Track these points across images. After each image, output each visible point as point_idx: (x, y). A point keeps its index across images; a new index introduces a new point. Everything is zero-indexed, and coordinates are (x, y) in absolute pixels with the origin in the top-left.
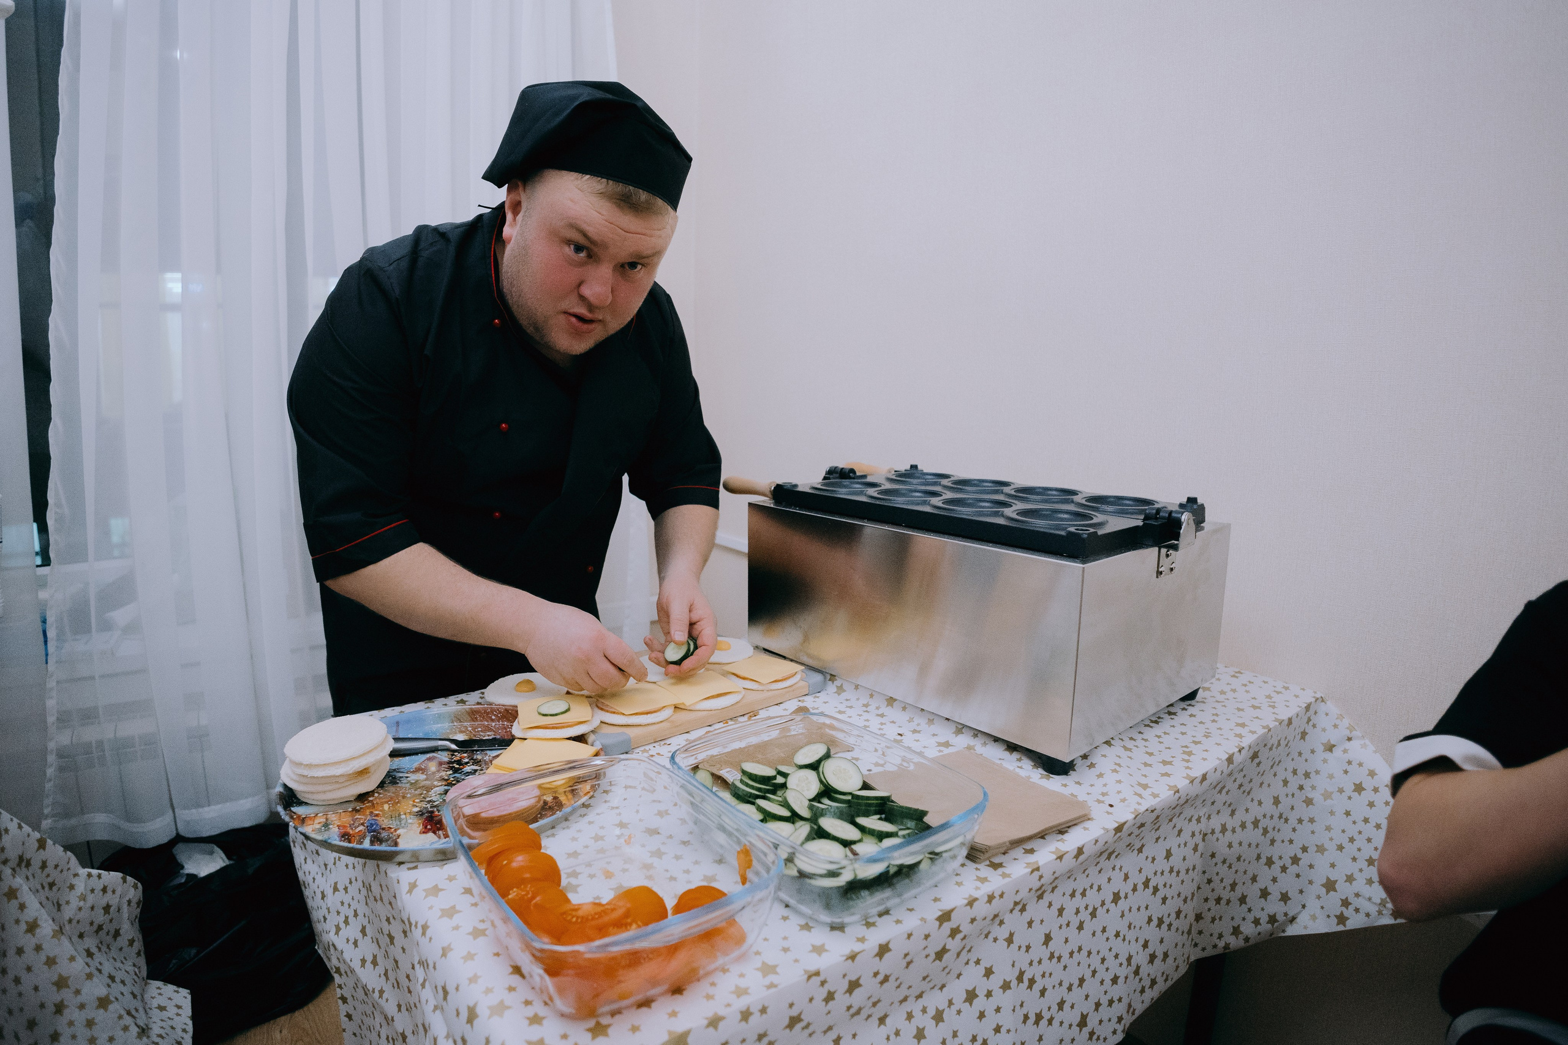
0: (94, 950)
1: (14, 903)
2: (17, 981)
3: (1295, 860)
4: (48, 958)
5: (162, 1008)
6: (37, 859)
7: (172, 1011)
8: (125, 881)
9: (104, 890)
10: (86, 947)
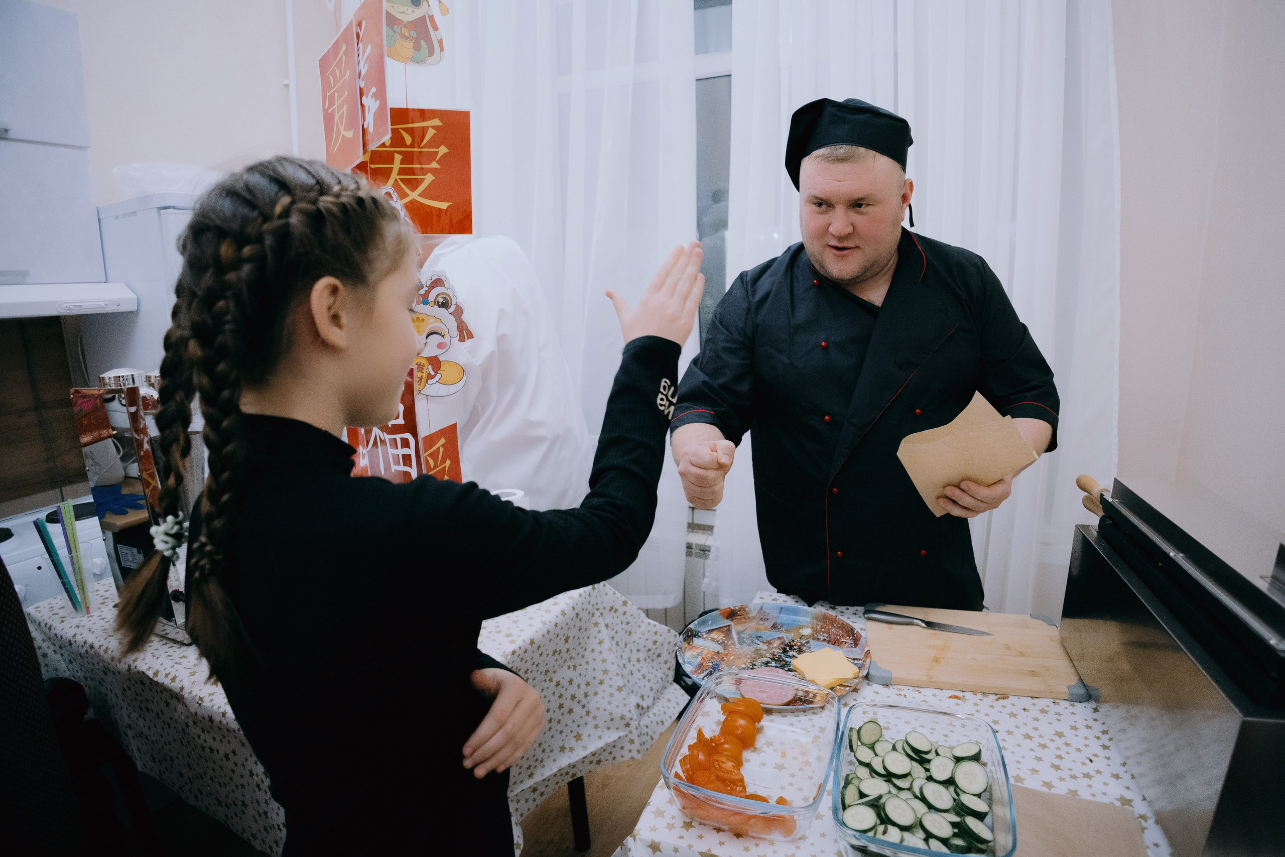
0: (642, 659)
1: (596, 629)
2: (587, 663)
4: (604, 659)
5: (669, 700)
6: (621, 610)
7: (673, 704)
8: (669, 631)
9: (656, 633)
10: (638, 657)
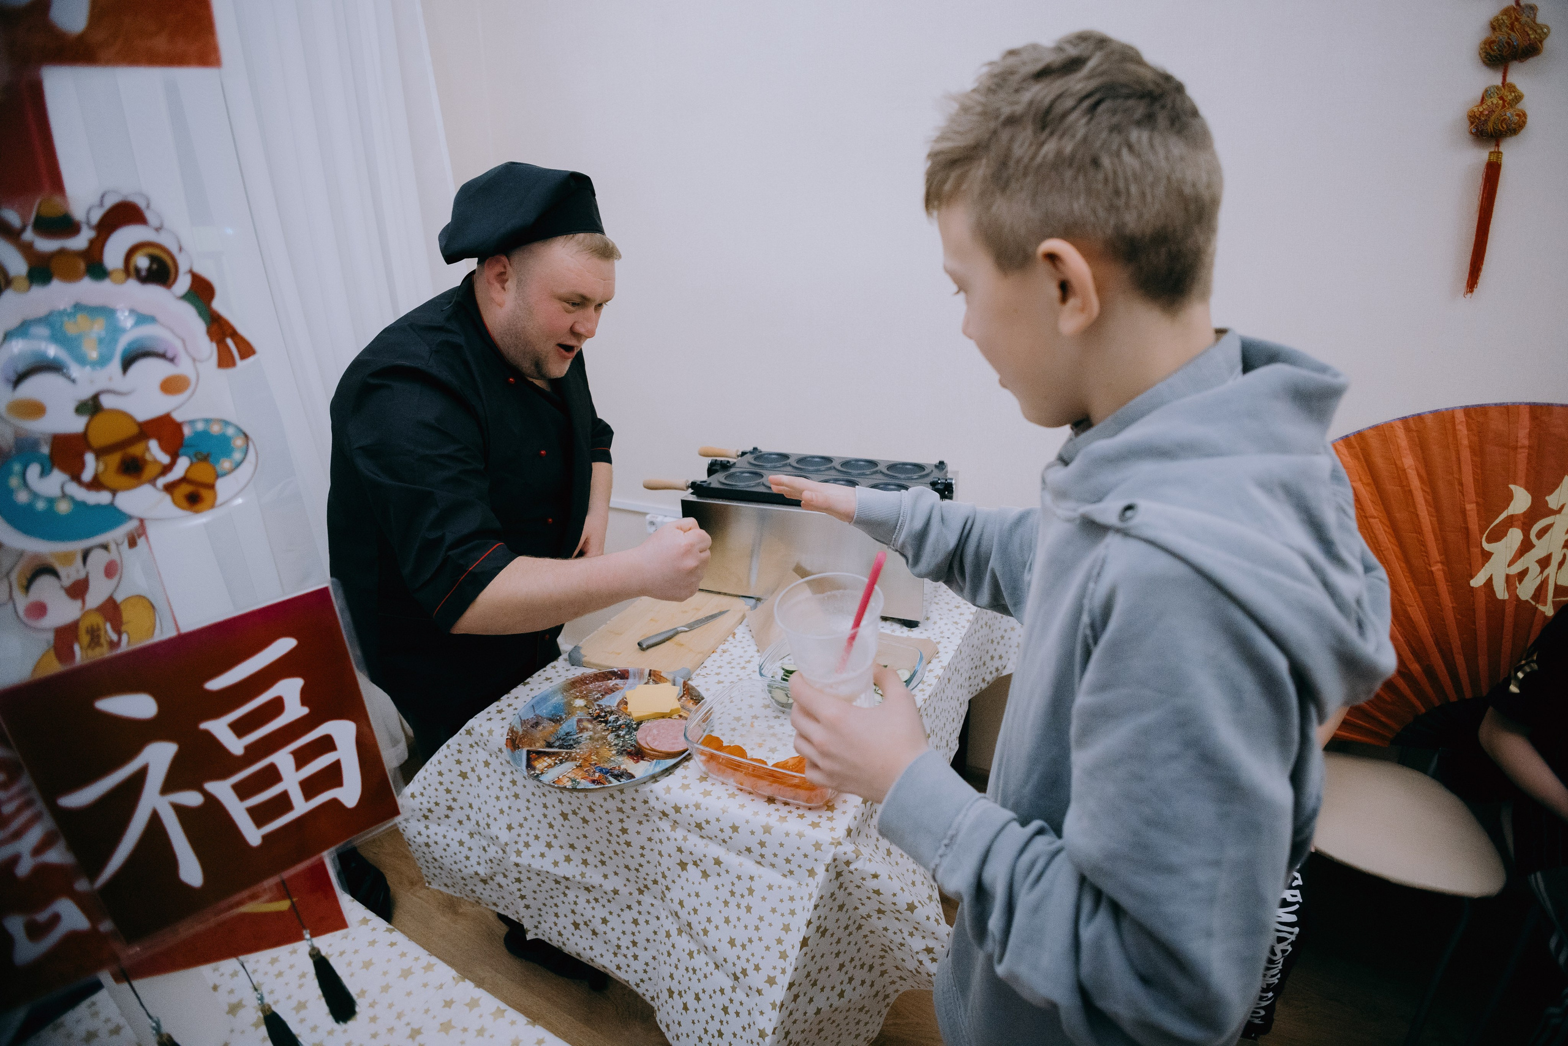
3: (1002, 637)
